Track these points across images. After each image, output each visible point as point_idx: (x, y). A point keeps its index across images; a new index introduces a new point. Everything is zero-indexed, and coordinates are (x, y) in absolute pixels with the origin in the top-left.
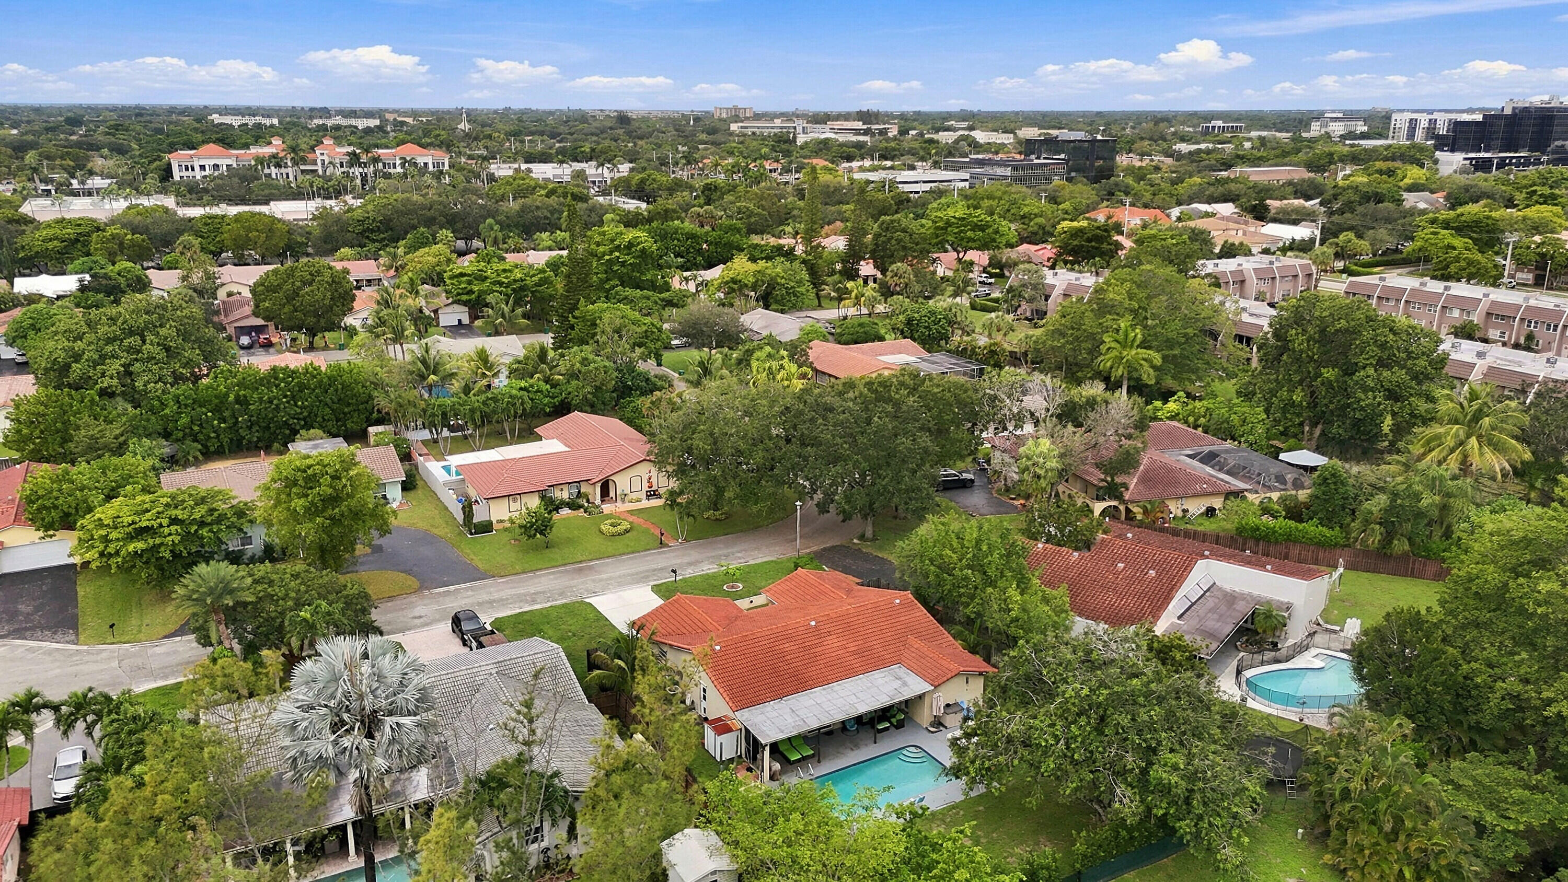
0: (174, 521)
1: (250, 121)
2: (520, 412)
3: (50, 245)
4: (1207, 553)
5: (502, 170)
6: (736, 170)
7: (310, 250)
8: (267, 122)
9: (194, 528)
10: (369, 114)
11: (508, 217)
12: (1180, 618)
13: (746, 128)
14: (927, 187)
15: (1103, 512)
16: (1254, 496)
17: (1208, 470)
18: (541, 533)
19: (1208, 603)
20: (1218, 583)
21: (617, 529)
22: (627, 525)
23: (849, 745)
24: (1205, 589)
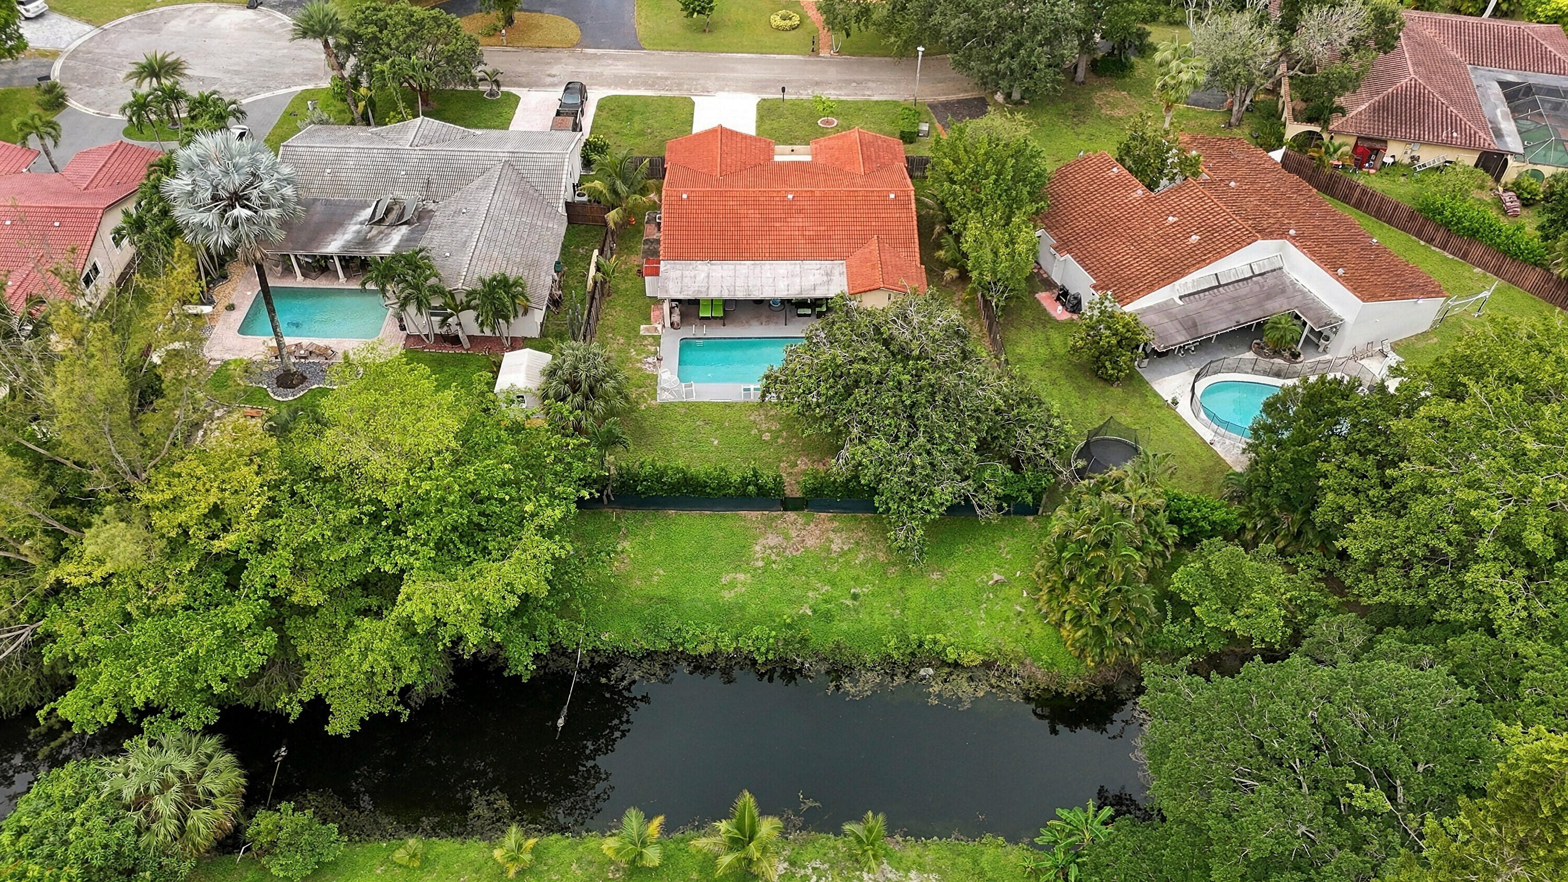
4: (1293, 232)
15: (1295, 139)
16: (1516, 164)
17: (1498, 112)
18: (699, 12)
19: (1244, 289)
20: (1286, 269)
21: (783, 23)
22: (796, 20)
23: (764, 319)
24: (1257, 272)
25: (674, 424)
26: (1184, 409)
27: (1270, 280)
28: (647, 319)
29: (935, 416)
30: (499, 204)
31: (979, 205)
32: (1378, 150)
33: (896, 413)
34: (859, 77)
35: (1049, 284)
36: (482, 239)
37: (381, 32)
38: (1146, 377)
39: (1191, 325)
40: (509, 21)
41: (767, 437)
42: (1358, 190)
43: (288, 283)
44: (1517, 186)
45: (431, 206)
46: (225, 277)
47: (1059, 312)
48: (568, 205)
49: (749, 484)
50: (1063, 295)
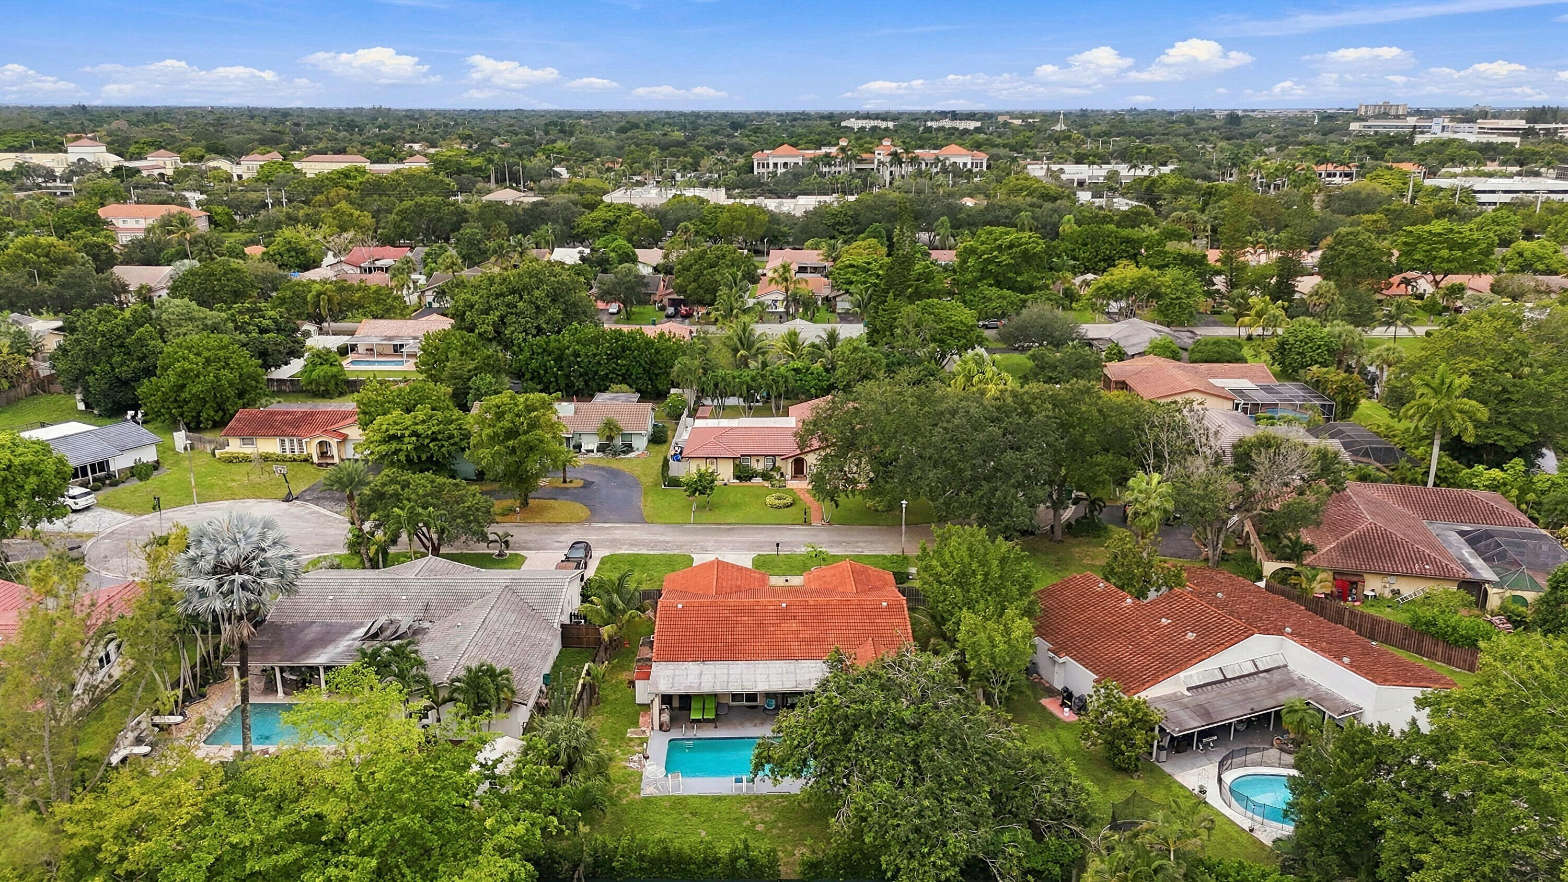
0: (415, 434)
1: (868, 124)
2: (783, 390)
3: (594, 225)
4: (1288, 630)
5: (1037, 170)
6: (1279, 174)
7: (791, 240)
8: (883, 125)
9: (427, 441)
10: (971, 116)
11: (969, 216)
12: (1189, 689)
13: (1370, 127)
14: (1507, 198)
15: (1275, 574)
16: (1495, 590)
17: (1464, 552)
18: (701, 493)
19: (1252, 684)
20: (1291, 668)
21: (778, 502)
22: (789, 500)
23: (758, 722)
24: (1262, 668)
25: (658, 817)
26: (1213, 798)
27: (1277, 676)
28: (636, 724)
29: (941, 756)
30: (495, 618)
31: (970, 605)
32: (1356, 583)
33: (899, 756)
34: (852, 539)
35: (1051, 692)
36: (473, 644)
37: (403, 489)
38: (1167, 768)
39: (1203, 711)
40: (525, 504)
41: (760, 827)
42: (1347, 613)
43: (270, 700)
44: (1503, 610)
45: (426, 624)
46: (203, 696)
47: (1066, 714)
48: (563, 626)
49: (739, 858)
50: (1067, 696)
